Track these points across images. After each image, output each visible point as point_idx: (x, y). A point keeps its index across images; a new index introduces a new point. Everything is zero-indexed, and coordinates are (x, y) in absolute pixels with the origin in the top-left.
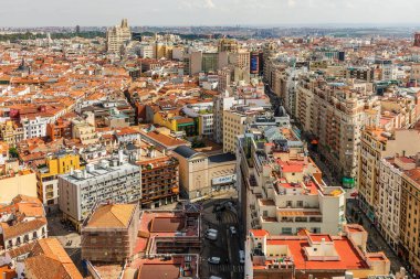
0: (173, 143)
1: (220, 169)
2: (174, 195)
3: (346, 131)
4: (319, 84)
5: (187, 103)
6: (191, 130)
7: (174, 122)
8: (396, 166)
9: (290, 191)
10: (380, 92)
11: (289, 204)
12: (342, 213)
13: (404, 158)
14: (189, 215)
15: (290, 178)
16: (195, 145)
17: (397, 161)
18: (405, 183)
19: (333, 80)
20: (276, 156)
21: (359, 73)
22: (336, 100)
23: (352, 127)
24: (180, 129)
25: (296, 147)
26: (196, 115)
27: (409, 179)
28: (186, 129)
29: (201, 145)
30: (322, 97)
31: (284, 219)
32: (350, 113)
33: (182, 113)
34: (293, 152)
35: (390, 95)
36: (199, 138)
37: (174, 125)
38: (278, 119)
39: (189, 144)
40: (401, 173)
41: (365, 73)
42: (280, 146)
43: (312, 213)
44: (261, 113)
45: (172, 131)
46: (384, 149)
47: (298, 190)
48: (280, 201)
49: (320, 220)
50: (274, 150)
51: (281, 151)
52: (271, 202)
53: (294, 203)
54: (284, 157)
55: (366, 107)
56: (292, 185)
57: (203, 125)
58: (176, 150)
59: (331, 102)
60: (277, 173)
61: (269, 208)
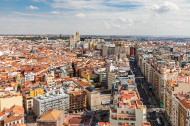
0: (86, 85)
1: (105, 97)
2: (84, 108)
3: (161, 83)
4: (153, 61)
5: (97, 68)
6: (96, 80)
7: (89, 76)
8: (177, 98)
9: (123, 106)
10: (183, 66)
11: (123, 112)
12: (145, 117)
13: (182, 95)
14: (87, 116)
15: (125, 101)
16: (96, 87)
17: (178, 96)
18: (180, 106)
19: (161, 60)
20: (122, 91)
21: (175, 57)
22: (158, 68)
23: (163, 80)
24: (91, 79)
25: (132, 88)
26: (98, 73)
27: (181, 104)
28: (94, 79)
29: (100, 86)
30: (153, 67)
31: (120, 119)
32: (163, 74)
33: (93, 73)
34: (130, 90)
35: (187, 67)
36: (99, 84)
37: (89, 79)
38: (129, 76)
39: (93, 86)
40: (178, 101)
41: (177, 57)
42: (125, 87)
43: (132, 117)
44: (124, 73)
45: (87, 80)
46: (173, 90)
47: (127, 106)
48: (119, 111)
49: (135, 120)
50: (122, 89)
51: (125, 89)
52: (116, 111)
53: (125, 112)
54: (126, 92)
55: (171, 72)
56: (125, 104)
57: (102, 78)
58: (86, 88)
59: (156, 70)
60: (120, 99)
61: (114, 114)
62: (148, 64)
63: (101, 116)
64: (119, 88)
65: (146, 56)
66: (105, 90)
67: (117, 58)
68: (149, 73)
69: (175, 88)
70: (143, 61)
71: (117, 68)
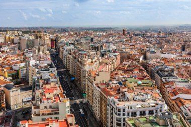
0: (4, 83)
2: (3, 108)
3: (83, 73)
4: (75, 53)
5: (16, 63)
6: (15, 76)
7: (6, 73)
8: (99, 87)
9: (46, 101)
10: (103, 55)
11: (46, 107)
12: (68, 109)
13: (102, 84)
14: (7, 117)
15: (47, 96)
16: (16, 84)
17: (99, 85)
18: (101, 94)
19: (82, 51)
20: (44, 86)
21: (95, 47)
22: (80, 59)
23: (85, 71)
24: (9, 76)
25: (54, 82)
26: (17, 69)
28: (13, 76)
29: (20, 83)
30: (75, 58)
31: (43, 114)
32: (85, 65)
33: (11, 69)
34: (52, 84)
35: (106, 56)
36: (19, 80)
37: (6, 75)
38: (51, 69)
39: (12, 83)
40: (100, 90)
41: (98, 47)
42: (47, 82)
43: (55, 111)
44: (45, 66)
45: (5, 78)
46: (95, 80)
47: (50, 101)
48: (42, 106)
49: (58, 113)
50: (44, 84)
51: (47, 84)
52: (38, 107)
53: (48, 107)
54: (48, 86)
55: (92, 62)
56: (47, 99)
57: (21, 74)
58: (5, 87)
59: (78, 61)
60: (42, 94)
61: (37, 110)
62: (70, 56)
63: (23, 114)
64: (41, 82)
65: (67, 48)
66: (26, 86)
67: (37, 51)
68: (71, 64)
69: (97, 77)
70: (65, 53)
71: (38, 62)
